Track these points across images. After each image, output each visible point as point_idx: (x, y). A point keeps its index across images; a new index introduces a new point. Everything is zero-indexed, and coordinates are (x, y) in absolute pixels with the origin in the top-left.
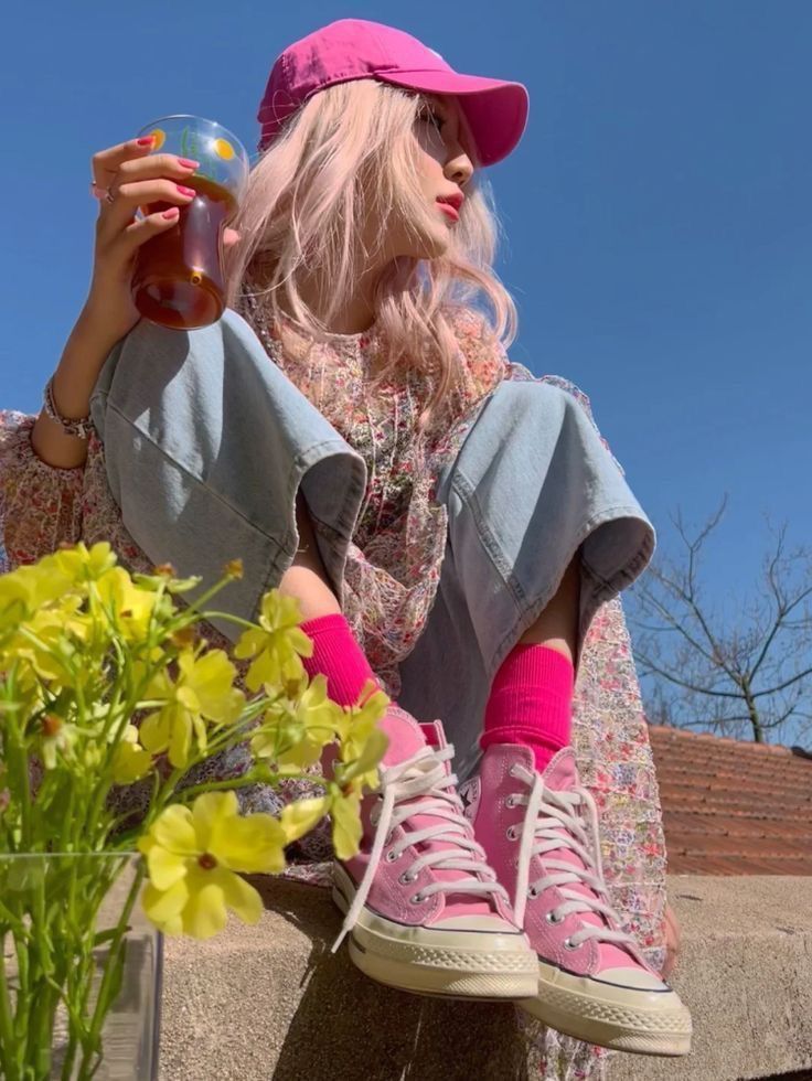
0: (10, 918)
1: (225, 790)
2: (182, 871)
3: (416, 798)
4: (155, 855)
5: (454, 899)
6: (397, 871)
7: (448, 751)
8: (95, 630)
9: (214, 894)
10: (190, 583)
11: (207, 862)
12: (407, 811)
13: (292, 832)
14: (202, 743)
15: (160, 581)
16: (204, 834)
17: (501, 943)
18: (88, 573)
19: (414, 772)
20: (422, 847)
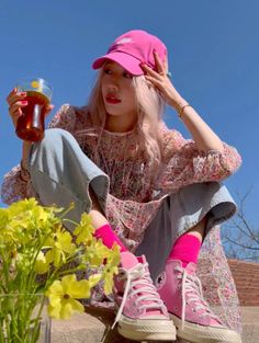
0: (3, 315)
1: (71, 273)
2: (59, 300)
3: (137, 279)
4: (51, 296)
5: (148, 310)
6: (131, 302)
7: (146, 264)
8: (30, 225)
9: (69, 306)
10: (61, 210)
11: (66, 297)
12: (134, 283)
13: (91, 284)
14: (64, 259)
15: (52, 209)
16: (65, 288)
17: (163, 323)
18: (28, 208)
19: (136, 271)
20: (139, 294)
